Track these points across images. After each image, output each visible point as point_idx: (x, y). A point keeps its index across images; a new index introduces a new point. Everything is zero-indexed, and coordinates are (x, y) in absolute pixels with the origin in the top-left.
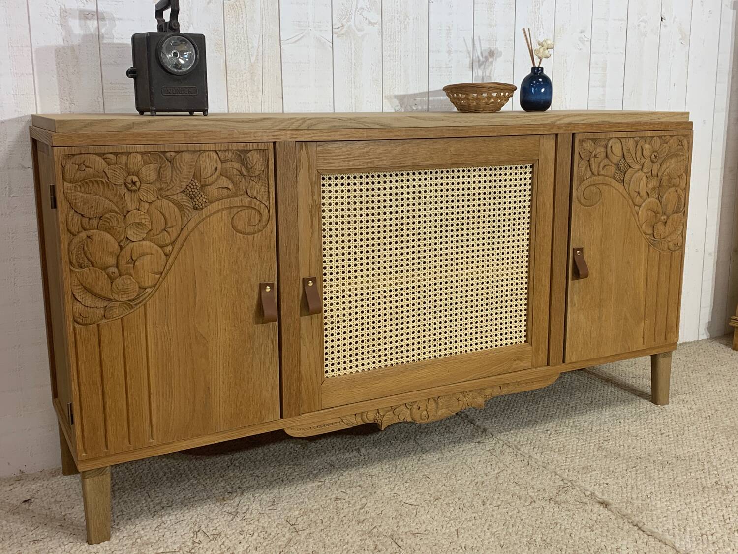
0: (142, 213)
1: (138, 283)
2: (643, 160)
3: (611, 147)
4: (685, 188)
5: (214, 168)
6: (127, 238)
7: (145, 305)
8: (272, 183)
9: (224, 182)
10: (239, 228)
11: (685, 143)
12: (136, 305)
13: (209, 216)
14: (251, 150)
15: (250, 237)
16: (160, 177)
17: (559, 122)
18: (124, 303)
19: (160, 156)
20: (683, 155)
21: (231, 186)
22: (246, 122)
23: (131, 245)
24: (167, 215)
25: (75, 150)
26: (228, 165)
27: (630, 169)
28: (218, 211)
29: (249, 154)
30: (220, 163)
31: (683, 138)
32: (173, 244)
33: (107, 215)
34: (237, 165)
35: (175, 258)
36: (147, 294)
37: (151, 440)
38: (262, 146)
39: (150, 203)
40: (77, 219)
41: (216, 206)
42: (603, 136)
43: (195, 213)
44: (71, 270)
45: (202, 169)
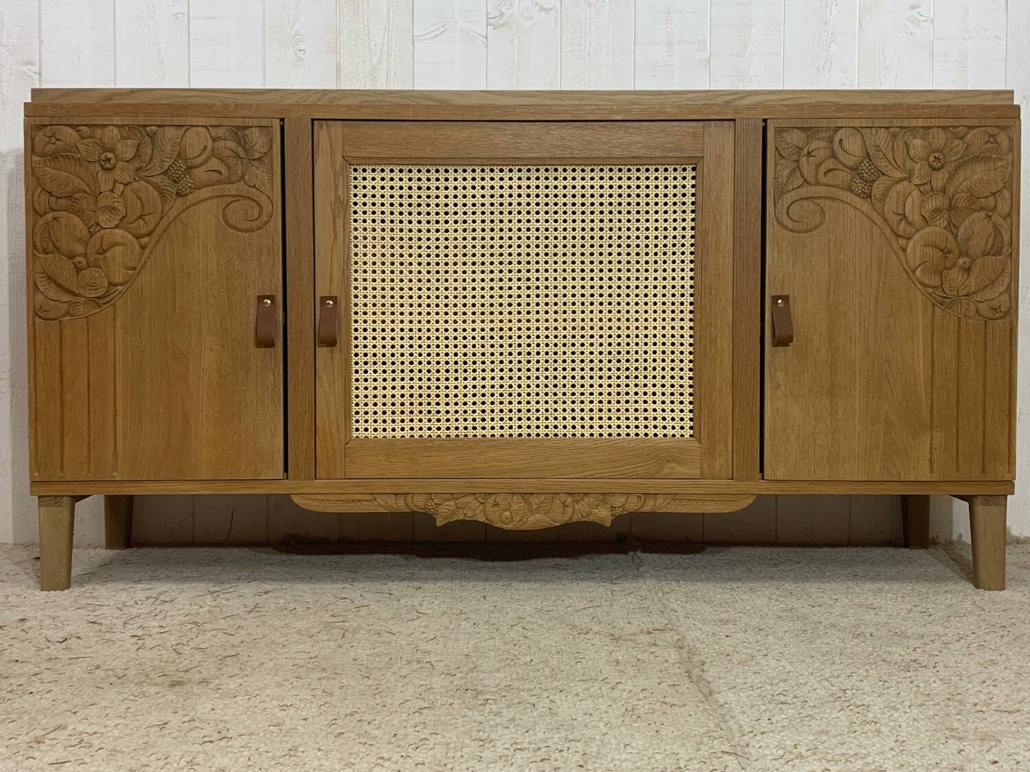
0: (116, 196)
1: (108, 278)
2: (909, 165)
3: (841, 141)
4: (1009, 215)
5: (202, 147)
6: (98, 223)
7: (114, 305)
8: (278, 169)
9: (214, 164)
10: (232, 222)
11: (1003, 138)
12: (105, 304)
13: (194, 204)
14: (250, 127)
15: (247, 235)
16: (137, 154)
17: (738, 103)
18: (91, 299)
19: (140, 131)
20: (1000, 159)
21: (223, 169)
22: (249, 94)
23: (102, 232)
24: (144, 200)
25: (46, 121)
26: (221, 144)
27: (883, 178)
28: (206, 199)
29: (247, 132)
30: (210, 141)
31: (996, 131)
32: (150, 234)
33: (76, 196)
34: (233, 145)
35: (151, 252)
36: (117, 293)
37: (115, 474)
38: (264, 123)
39: (126, 185)
40: (44, 196)
41: (205, 193)
42: (823, 123)
43: (180, 200)
44: (34, 255)
45: (187, 147)
